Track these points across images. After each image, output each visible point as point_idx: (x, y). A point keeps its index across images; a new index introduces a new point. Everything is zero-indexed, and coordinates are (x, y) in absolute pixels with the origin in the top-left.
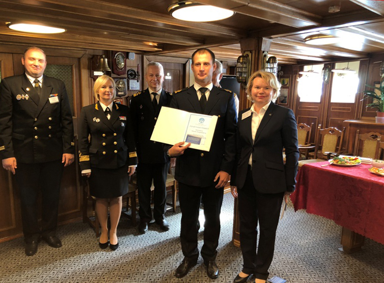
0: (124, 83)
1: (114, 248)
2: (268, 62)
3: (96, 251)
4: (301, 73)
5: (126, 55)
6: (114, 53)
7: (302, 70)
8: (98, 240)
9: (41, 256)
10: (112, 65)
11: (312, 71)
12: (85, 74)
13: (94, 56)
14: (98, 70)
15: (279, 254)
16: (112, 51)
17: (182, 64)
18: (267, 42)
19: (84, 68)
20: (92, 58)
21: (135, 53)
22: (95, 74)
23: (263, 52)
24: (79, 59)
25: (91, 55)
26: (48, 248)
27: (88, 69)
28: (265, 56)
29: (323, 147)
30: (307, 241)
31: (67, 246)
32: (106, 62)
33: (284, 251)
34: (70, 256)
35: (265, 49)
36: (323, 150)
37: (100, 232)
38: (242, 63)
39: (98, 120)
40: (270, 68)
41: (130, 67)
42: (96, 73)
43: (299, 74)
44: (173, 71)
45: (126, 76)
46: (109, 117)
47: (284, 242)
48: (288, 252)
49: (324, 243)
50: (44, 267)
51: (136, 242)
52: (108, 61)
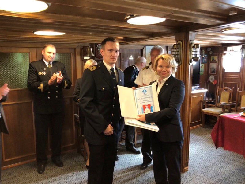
2: (194, 47)
3: (84, 170)
4: (225, 52)
6: (96, 44)
7: (226, 50)
9: (51, 171)
10: (95, 52)
11: (233, 51)
12: (78, 58)
14: (86, 56)
15: (204, 178)
16: (95, 43)
17: (140, 49)
18: (193, 34)
19: (78, 55)
20: (83, 48)
23: (190, 41)
24: (75, 49)
25: (82, 46)
26: (56, 167)
27: (81, 55)
28: (192, 43)
29: (242, 104)
30: (226, 170)
31: (66, 166)
32: (92, 51)
33: (208, 175)
34: (68, 173)
35: (191, 39)
36: (241, 105)
38: (176, 49)
40: (195, 51)
42: (85, 58)
43: (224, 53)
44: (134, 54)
47: (209, 170)
48: (211, 176)
49: (238, 171)
50: (53, 179)
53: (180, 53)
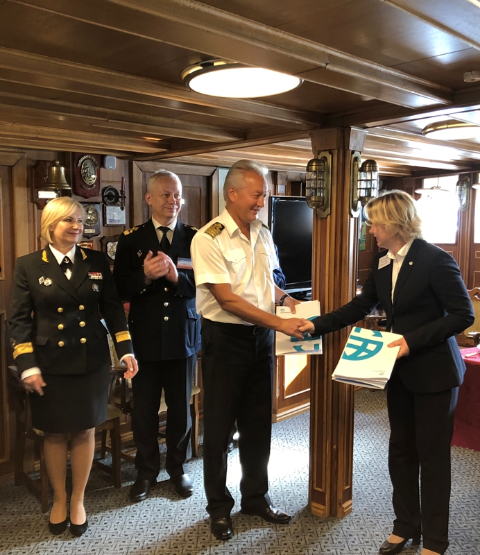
0: (95, 212)
1: (78, 531)
2: (362, 170)
4: (418, 191)
5: (100, 161)
6: (77, 156)
7: (420, 186)
8: (47, 518)
10: (74, 179)
11: (438, 188)
12: (21, 195)
13: (38, 163)
14: (46, 188)
16: (73, 153)
17: (204, 176)
18: (359, 135)
19: (20, 185)
20: (35, 167)
21: (117, 157)
22: (40, 197)
23: (353, 152)
24: (10, 168)
25: (33, 161)
27: (27, 187)
28: (356, 159)
32: (63, 173)
35: (355, 147)
37: (49, 502)
38: (315, 171)
39: (48, 282)
40: (367, 180)
41: (108, 182)
42: (42, 195)
44: (188, 189)
45: (100, 199)
46: (69, 274)
51: (123, 518)
52: (65, 172)
53: (327, 185)
